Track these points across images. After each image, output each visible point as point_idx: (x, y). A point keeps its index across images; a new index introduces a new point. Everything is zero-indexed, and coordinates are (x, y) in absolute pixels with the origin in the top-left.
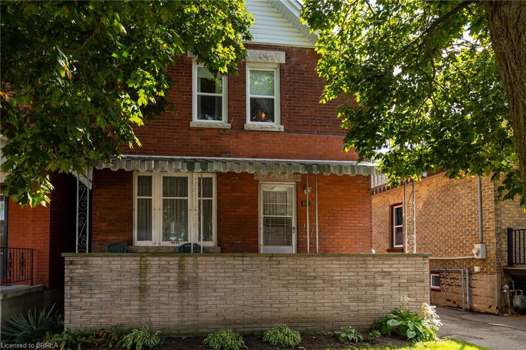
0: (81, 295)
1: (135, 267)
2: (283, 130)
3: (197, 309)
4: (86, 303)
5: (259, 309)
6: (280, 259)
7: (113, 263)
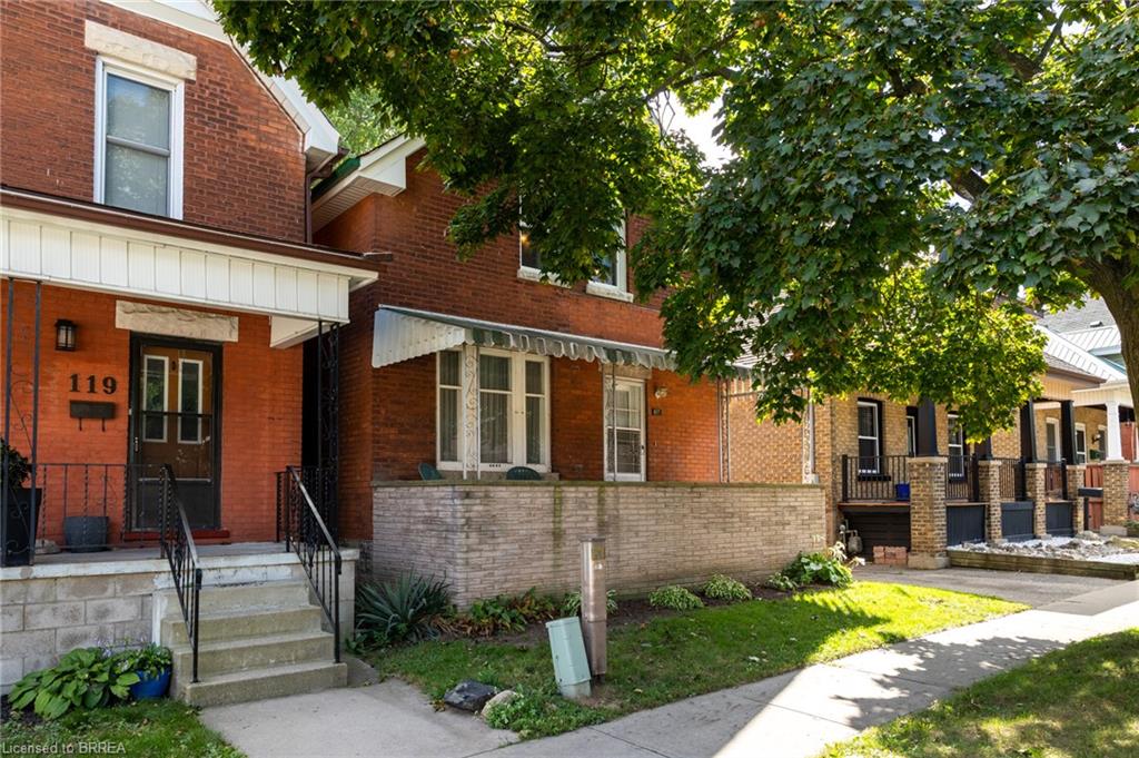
0: (480, 547)
1: (548, 501)
2: (631, 301)
3: (619, 561)
4: (488, 559)
5: (681, 559)
6: (701, 490)
7: (521, 495)
